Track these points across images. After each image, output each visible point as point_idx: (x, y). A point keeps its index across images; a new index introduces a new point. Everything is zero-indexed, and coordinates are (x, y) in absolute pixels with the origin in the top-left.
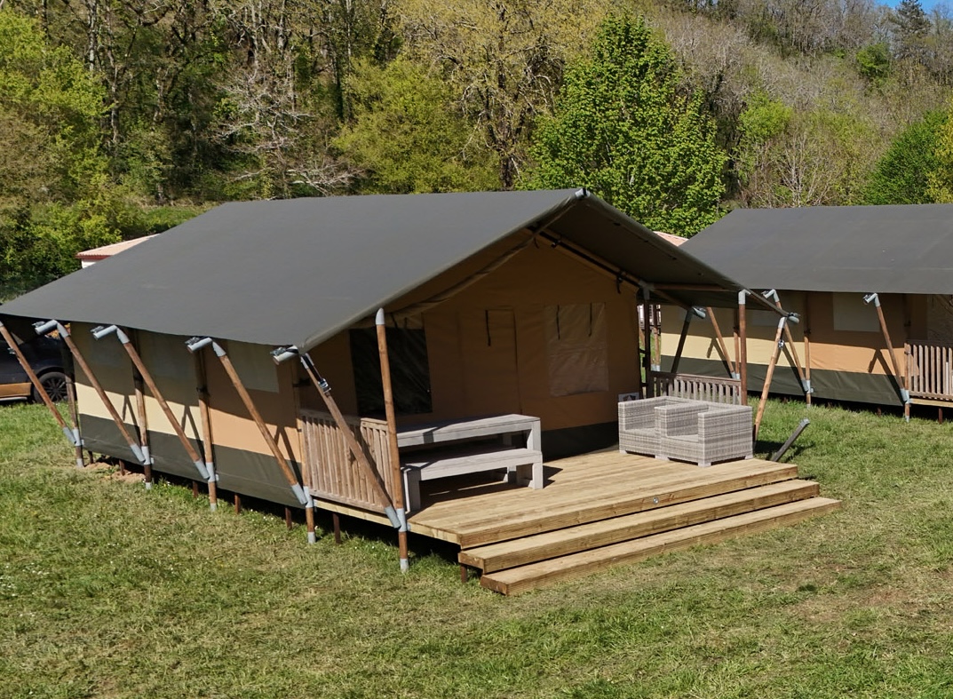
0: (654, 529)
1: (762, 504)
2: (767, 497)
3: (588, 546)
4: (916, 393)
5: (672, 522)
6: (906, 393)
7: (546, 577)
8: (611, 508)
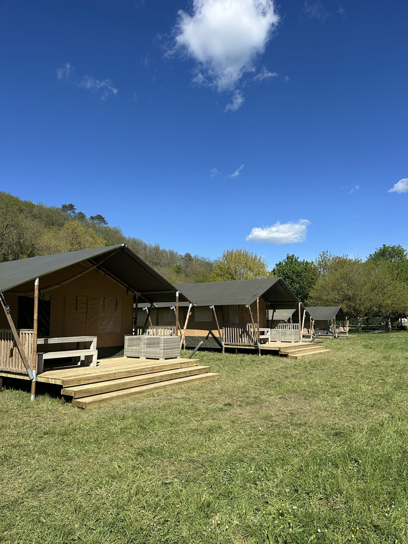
0: (148, 382)
1: (190, 374)
2: (191, 371)
3: (121, 388)
4: (227, 343)
5: (156, 379)
6: (223, 343)
7: (103, 400)
8: (129, 372)
